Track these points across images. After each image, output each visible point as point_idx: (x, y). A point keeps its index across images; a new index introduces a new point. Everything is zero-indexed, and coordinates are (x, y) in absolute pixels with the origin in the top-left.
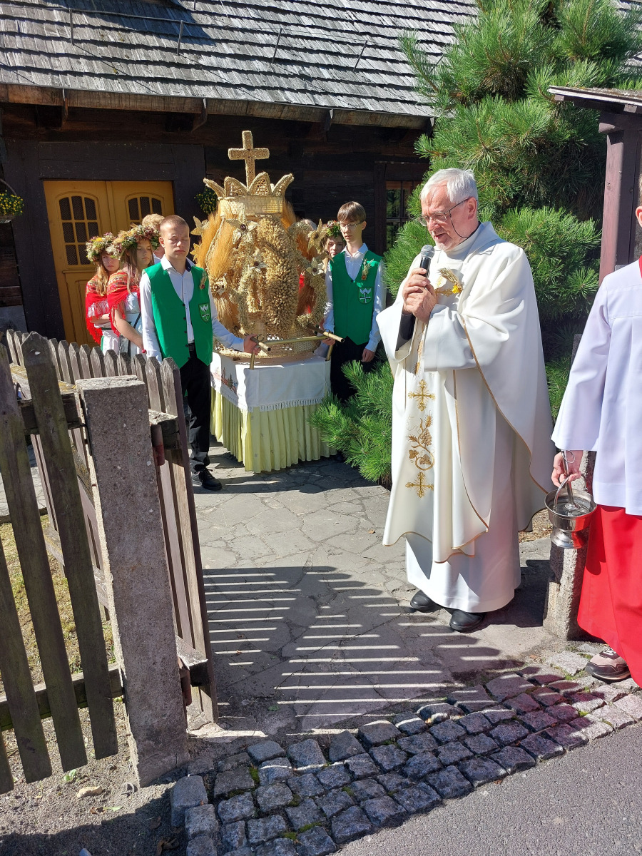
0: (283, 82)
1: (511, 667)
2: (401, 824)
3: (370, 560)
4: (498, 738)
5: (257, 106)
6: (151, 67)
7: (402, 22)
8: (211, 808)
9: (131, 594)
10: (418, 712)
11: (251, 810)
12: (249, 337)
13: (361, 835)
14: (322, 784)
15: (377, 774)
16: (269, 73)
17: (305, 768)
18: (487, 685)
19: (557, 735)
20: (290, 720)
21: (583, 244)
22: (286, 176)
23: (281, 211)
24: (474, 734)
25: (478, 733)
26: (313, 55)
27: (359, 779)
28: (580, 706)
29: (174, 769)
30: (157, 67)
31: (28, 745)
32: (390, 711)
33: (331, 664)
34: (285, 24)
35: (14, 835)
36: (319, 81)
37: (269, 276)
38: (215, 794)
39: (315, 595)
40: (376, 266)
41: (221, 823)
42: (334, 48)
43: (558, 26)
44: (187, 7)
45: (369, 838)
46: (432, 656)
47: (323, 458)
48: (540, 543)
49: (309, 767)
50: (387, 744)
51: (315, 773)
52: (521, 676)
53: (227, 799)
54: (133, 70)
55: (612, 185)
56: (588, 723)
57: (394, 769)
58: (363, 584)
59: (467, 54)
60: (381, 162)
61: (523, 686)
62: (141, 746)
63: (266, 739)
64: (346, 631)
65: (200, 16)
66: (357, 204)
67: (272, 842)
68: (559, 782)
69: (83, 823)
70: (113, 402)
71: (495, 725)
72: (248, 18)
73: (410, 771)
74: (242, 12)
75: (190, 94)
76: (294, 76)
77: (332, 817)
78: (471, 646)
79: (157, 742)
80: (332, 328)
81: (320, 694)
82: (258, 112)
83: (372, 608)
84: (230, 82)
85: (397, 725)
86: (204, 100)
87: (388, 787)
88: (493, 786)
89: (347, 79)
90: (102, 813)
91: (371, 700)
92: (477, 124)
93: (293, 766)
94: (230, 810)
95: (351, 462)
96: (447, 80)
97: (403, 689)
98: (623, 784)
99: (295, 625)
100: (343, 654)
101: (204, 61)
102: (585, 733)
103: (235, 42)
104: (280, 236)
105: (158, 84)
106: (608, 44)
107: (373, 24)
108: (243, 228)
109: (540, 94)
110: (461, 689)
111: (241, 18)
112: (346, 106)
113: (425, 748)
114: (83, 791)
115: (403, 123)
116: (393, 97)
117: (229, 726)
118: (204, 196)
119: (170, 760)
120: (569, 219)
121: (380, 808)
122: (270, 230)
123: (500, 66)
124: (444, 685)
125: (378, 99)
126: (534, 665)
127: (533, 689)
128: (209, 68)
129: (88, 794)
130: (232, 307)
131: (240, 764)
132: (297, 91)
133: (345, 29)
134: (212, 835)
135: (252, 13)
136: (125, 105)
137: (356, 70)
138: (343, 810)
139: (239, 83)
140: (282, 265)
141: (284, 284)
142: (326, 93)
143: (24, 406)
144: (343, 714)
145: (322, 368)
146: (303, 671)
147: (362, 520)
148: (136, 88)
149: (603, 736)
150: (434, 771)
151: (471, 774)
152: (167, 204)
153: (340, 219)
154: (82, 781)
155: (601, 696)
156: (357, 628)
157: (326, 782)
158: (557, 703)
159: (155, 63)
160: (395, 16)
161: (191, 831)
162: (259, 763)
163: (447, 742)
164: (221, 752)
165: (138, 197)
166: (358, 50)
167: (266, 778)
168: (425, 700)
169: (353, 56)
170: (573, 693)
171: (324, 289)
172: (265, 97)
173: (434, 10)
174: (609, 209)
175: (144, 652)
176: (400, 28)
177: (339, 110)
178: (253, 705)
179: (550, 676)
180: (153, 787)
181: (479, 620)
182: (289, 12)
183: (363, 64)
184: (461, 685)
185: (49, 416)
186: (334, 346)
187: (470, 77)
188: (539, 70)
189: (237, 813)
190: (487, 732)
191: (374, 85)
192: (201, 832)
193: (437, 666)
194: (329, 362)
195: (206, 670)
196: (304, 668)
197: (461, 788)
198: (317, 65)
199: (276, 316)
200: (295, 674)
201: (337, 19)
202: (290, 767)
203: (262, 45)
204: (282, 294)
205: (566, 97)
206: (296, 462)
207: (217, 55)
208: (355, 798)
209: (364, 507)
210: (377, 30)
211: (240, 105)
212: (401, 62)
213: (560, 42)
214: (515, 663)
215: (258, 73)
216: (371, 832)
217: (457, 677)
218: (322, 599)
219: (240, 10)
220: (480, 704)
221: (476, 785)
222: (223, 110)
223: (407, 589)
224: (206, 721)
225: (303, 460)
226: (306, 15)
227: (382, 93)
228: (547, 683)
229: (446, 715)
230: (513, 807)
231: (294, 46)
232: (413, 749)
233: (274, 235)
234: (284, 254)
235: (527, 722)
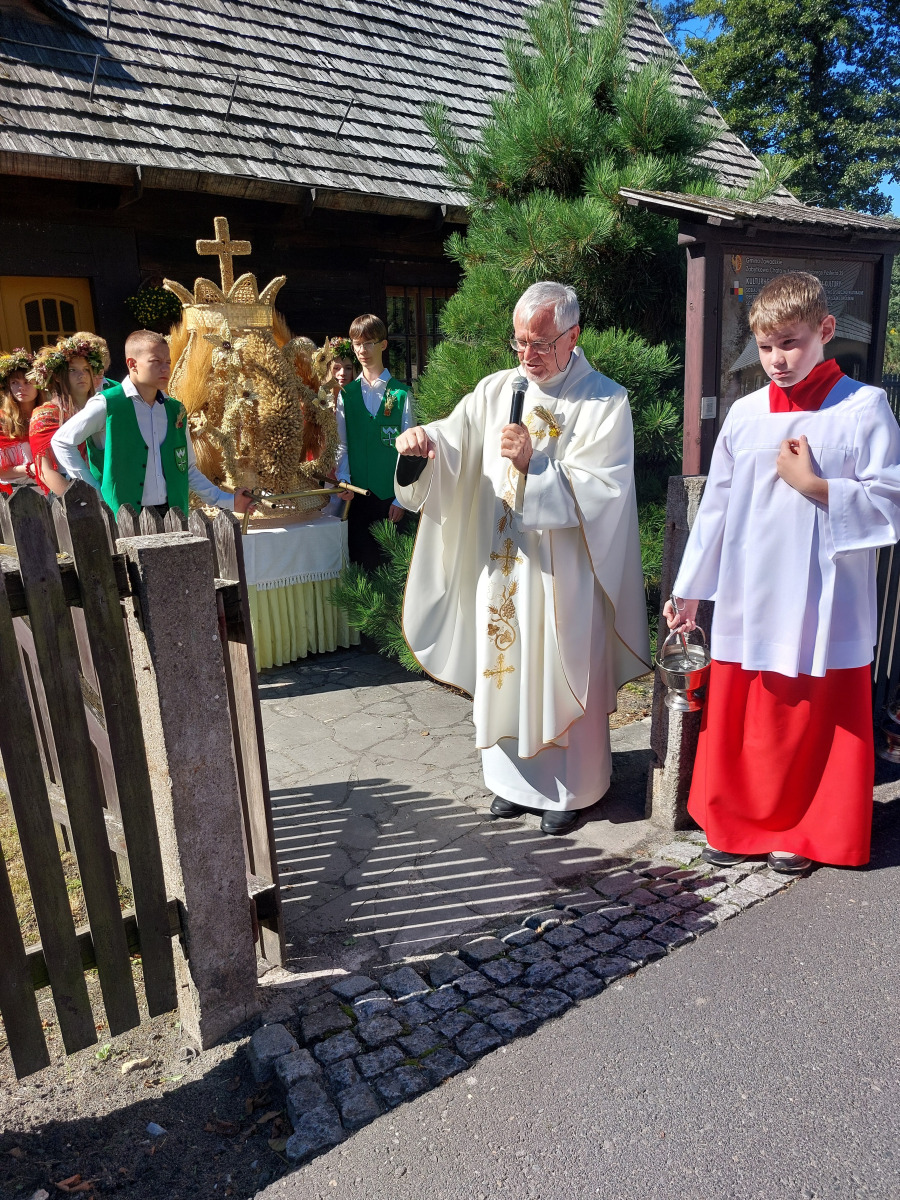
0: (243, 148)
1: (618, 865)
2: (534, 1031)
3: (430, 767)
4: (621, 935)
5: (212, 180)
6: (53, 116)
7: (392, 75)
8: (306, 1052)
9: (193, 803)
10: (523, 923)
11: (356, 1046)
12: (240, 492)
13: (493, 1048)
14: (433, 1009)
15: (494, 990)
16: (223, 135)
17: (407, 997)
18: (596, 886)
19: (684, 922)
20: (373, 952)
21: (658, 373)
22: (277, 278)
23: (271, 324)
24: (593, 935)
25: (598, 933)
26: (280, 113)
27: (474, 996)
28: (703, 892)
29: (242, 1023)
30: (63, 117)
31: (69, 1004)
32: (491, 928)
33: (409, 886)
34: (237, 67)
35: (53, 1123)
36: (291, 149)
37: (263, 411)
38: (307, 1039)
39: (371, 812)
40: (403, 399)
41: (323, 1065)
42: (307, 105)
43: (613, 112)
44: (96, 34)
45: (504, 1050)
46: (526, 863)
47: (340, 649)
48: (626, 730)
49: (412, 995)
50: (498, 959)
51: (421, 1000)
52: (631, 871)
53: (323, 1040)
54: (29, 120)
55: (695, 305)
56: (714, 907)
57: (511, 982)
58: (427, 794)
59: (510, 136)
60: (377, 260)
61: (636, 881)
62: (204, 996)
63: (349, 976)
64: (419, 848)
65: (117, 48)
66: (375, 317)
67: (392, 1072)
68: (695, 966)
69: (138, 1098)
70: (173, 563)
71: (615, 923)
72: (185, 56)
73: (531, 980)
74: (175, 46)
75: (116, 159)
76: (257, 140)
77: (454, 1038)
78: (569, 848)
79: (223, 990)
80: (348, 477)
81: (403, 921)
82: (212, 188)
83: (445, 820)
84: (170, 143)
85: (503, 940)
86: (138, 169)
87: (511, 999)
88: (626, 980)
89: (328, 148)
90: (160, 1085)
91: (466, 919)
92: (528, 225)
93: (391, 996)
94: (331, 1050)
95: (388, 651)
96: (484, 166)
97: (501, 902)
98: (760, 959)
99: (353, 849)
100: (421, 874)
101: (130, 112)
102: (713, 917)
103: (170, 88)
104: (275, 357)
105: (67, 142)
106: (671, 137)
107: (355, 76)
108: (227, 347)
109: (600, 193)
110: (566, 894)
111: (175, 55)
112: (331, 184)
113: (543, 955)
114: (128, 1065)
115: (407, 210)
116: (390, 176)
117: (299, 968)
118: (140, 300)
119: (238, 1012)
120: (639, 343)
121: (508, 1019)
122: (261, 350)
123: (551, 155)
124: (546, 893)
125: (372, 177)
126: (645, 859)
127: (648, 883)
128: (139, 123)
129: (136, 1067)
130: (213, 452)
131: (326, 1005)
132: (264, 161)
133: (318, 80)
134: (315, 1079)
135: (190, 49)
136: (22, 168)
137: (339, 137)
138: (465, 1029)
139: (183, 146)
140: (281, 395)
141: (285, 421)
142: (303, 166)
143: (64, 571)
144: (437, 938)
145: (337, 531)
146: (376, 898)
147: (410, 721)
148: (35, 146)
149: (732, 917)
150: (558, 976)
151: (601, 972)
152: (83, 309)
153: (354, 336)
154: (120, 1056)
155: (723, 879)
156: (431, 844)
157: (438, 1006)
158: (677, 893)
159: (59, 111)
160: (383, 66)
161: (289, 1078)
162: (350, 1000)
163: (566, 947)
164: (298, 998)
165: (40, 299)
166: (341, 110)
167: (364, 1015)
168: (529, 911)
169: (333, 117)
170: (692, 881)
171: (335, 427)
172: (222, 167)
173: (432, 63)
174: (692, 333)
175: (208, 875)
176: (391, 83)
177: (323, 190)
178: (323, 942)
179: (663, 867)
180: (220, 1048)
181: (575, 819)
182: (240, 51)
183: (349, 129)
184: (565, 891)
185: (97, 582)
186: (352, 502)
187: (512, 165)
188: (598, 163)
189: (340, 1051)
190: (608, 931)
191: (365, 158)
192: (302, 1078)
193: (535, 874)
194: (346, 523)
195: (274, 898)
196: (378, 894)
197: (593, 987)
198: (287, 127)
199: (274, 463)
200: (368, 902)
201: (307, 66)
202: (390, 999)
203: (209, 95)
204: (282, 434)
205: (641, 202)
206: (304, 655)
207: (147, 104)
208: (475, 1016)
209: (409, 706)
210: (361, 85)
211: (188, 177)
212: (396, 128)
213: (617, 128)
214: (621, 861)
215: (208, 133)
216: (504, 1043)
217: (559, 882)
218: (380, 817)
219: (172, 43)
220: (592, 905)
221: (608, 982)
222: (165, 182)
223: (482, 795)
224: (269, 967)
225: (314, 652)
226: (265, 56)
227: (376, 169)
228: (661, 876)
229: (557, 920)
230: (652, 995)
231: (253, 98)
232: (528, 959)
233: (267, 357)
234: (282, 381)
235: (650, 914)
